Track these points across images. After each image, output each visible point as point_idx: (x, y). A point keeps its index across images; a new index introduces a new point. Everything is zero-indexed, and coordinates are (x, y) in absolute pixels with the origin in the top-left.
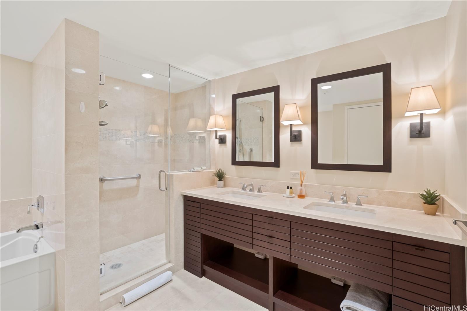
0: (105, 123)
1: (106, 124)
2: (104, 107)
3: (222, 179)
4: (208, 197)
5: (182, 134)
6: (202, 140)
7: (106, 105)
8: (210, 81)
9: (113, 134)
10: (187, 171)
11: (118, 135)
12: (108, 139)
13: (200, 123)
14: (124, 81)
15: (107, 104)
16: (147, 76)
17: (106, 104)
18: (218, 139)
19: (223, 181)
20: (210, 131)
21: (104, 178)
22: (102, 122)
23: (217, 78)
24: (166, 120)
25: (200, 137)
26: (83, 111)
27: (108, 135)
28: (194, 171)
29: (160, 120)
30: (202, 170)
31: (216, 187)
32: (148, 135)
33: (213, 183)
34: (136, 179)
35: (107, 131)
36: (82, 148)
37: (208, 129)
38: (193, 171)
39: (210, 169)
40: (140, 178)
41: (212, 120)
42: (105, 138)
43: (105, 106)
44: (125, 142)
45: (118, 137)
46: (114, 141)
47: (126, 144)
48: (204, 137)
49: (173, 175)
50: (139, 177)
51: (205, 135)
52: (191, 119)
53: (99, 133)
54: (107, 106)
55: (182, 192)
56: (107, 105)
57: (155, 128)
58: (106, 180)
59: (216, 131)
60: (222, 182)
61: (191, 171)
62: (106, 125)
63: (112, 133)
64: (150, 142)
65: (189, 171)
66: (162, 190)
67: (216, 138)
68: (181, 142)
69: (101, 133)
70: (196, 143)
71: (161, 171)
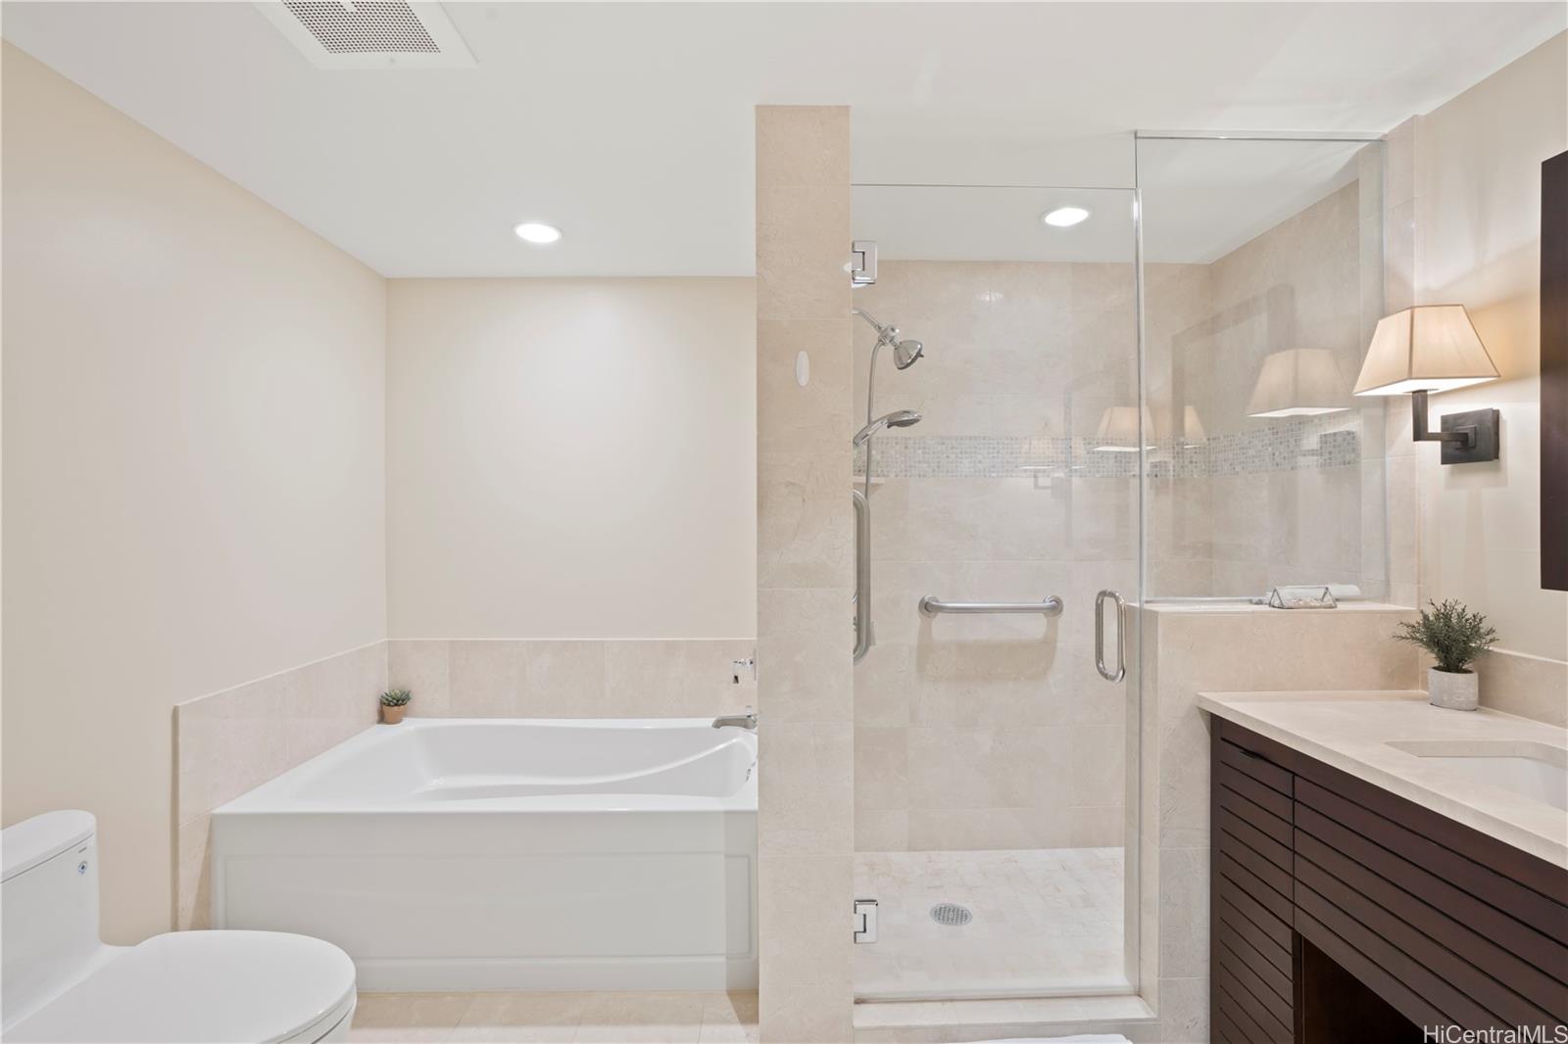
0: (911, 417)
1: (916, 421)
2: (913, 361)
3: (1462, 660)
4: (1338, 754)
5: (1243, 434)
6: (1341, 453)
7: (919, 355)
8: (1380, 143)
9: (961, 453)
10: (1242, 601)
11: (980, 457)
12: (948, 471)
13: (1318, 367)
14: (996, 265)
15: (920, 350)
16: (1066, 217)
17: (916, 351)
18: (1433, 437)
19: (1473, 678)
20: (1386, 401)
21: (934, 603)
22: (905, 412)
23: (1425, 108)
24: (1179, 381)
25: (1324, 439)
26: (803, 380)
27: (948, 457)
28: (1277, 603)
29: (1158, 383)
30: (1328, 600)
31: (1424, 699)
32: (1100, 449)
33: (1400, 677)
34: (1045, 614)
35: (943, 444)
36: (804, 500)
37: (1364, 389)
38: (1270, 605)
39: (1386, 597)
40: (1061, 611)
41: (1388, 340)
42: (938, 467)
43: (916, 358)
44: (1032, 479)
45: (980, 462)
46: (966, 476)
47: (1036, 486)
48: (1350, 435)
49: (1155, 614)
50: (1056, 608)
51: (1354, 425)
52: (1270, 358)
53: (920, 452)
54: (922, 356)
55: (1201, 699)
56: (922, 353)
57: (1124, 420)
58: (941, 609)
59: (1420, 400)
60: (1464, 684)
61: (1260, 603)
62: (916, 424)
63: (959, 450)
64: (1098, 475)
65: (1251, 602)
66: (1106, 676)
67: (1420, 433)
68: (1238, 468)
69: (924, 453)
70: (1309, 474)
71: (1103, 594)
